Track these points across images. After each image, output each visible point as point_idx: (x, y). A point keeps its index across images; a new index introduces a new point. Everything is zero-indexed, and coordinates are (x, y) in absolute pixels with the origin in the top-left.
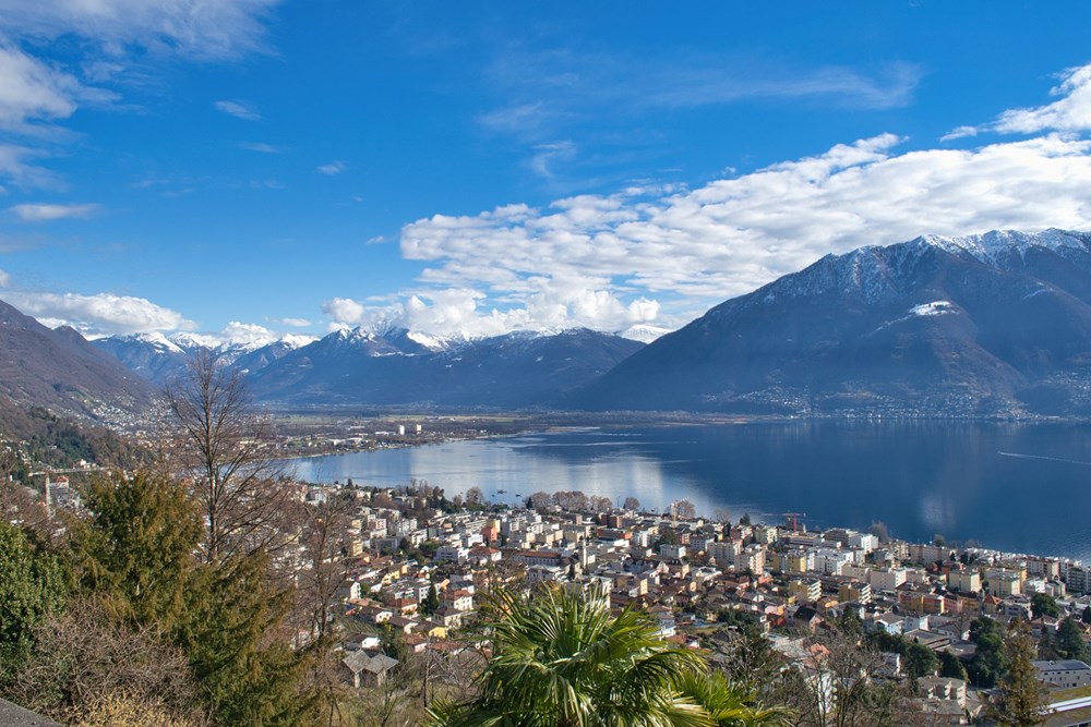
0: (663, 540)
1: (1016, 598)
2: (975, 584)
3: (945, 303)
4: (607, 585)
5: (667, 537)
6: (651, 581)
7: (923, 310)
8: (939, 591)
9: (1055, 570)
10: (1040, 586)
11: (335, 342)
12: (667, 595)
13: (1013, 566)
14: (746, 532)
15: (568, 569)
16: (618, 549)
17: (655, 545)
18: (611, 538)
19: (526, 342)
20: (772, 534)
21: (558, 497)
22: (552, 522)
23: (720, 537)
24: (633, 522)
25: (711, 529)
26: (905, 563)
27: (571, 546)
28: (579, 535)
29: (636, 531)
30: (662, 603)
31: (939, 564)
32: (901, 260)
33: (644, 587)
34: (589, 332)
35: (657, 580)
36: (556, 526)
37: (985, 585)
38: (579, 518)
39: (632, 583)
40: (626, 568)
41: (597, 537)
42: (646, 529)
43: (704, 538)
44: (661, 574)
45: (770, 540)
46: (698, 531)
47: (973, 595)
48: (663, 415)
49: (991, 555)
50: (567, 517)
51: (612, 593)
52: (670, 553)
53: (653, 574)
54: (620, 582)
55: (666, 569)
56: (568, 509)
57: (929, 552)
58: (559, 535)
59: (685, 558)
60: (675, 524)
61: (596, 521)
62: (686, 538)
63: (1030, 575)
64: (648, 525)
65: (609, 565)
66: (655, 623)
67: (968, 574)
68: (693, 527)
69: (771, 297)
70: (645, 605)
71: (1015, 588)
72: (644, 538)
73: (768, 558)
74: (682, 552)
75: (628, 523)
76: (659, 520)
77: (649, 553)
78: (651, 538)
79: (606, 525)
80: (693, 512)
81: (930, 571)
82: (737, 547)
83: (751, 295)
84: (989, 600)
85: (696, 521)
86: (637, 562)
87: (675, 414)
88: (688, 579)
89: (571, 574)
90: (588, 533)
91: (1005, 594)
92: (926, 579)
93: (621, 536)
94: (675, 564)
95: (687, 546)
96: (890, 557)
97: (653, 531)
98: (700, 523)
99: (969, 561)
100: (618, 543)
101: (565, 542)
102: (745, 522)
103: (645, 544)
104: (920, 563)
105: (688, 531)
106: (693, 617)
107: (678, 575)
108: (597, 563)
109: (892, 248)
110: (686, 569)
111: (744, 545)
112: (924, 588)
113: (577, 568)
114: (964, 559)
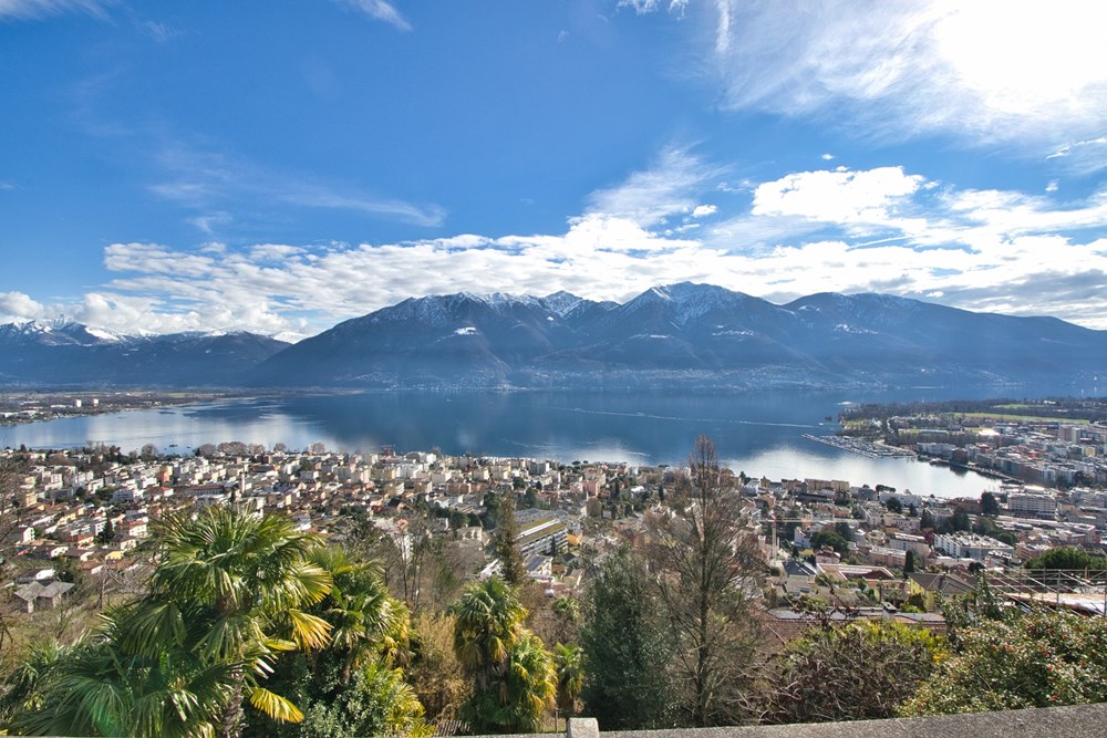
0: (301, 469)
1: (505, 481)
2: (486, 476)
3: (473, 329)
4: (261, 503)
5: (306, 466)
6: (294, 496)
7: (462, 332)
8: (468, 481)
9: (524, 464)
10: (517, 473)
11: (8, 332)
12: (306, 503)
13: (505, 464)
14: (359, 459)
15: (230, 495)
16: (269, 477)
17: (296, 472)
18: (264, 470)
19: (197, 339)
20: (375, 458)
21: (222, 447)
22: (217, 463)
23: (342, 463)
24: (281, 458)
25: (336, 459)
26: (451, 468)
27: (233, 479)
28: (239, 471)
29: (283, 464)
30: (301, 508)
31: (468, 466)
32: (451, 304)
33: (288, 500)
34: (249, 334)
35: (298, 495)
36: (221, 466)
37: (491, 475)
38: (239, 460)
39: (279, 498)
40: (275, 489)
41: (252, 471)
42: (290, 462)
43: (332, 464)
44: (301, 491)
45: (374, 462)
46: (327, 461)
47: (485, 481)
48: (303, 389)
49: (494, 460)
50: (230, 460)
51: (265, 507)
52: (307, 476)
53: (295, 491)
54: (271, 499)
55: (305, 486)
56: (234, 453)
57: (463, 460)
58: (223, 473)
59: (318, 479)
60: (312, 457)
61: (253, 460)
62: (319, 466)
63: (512, 468)
64: (292, 459)
65: (263, 489)
66: (296, 521)
67: (483, 470)
68: (324, 458)
69: (376, 319)
70: (289, 512)
71: (505, 476)
72: (289, 468)
73: (372, 473)
74: (316, 475)
75: (276, 460)
76: (300, 456)
77: (293, 478)
78: (294, 468)
79: (260, 462)
80: (323, 449)
81: (463, 471)
82: (353, 468)
83: (363, 317)
84: (493, 483)
85: (326, 454)
86: (284, 484)
87: (312, 389)
88: (320, 492)
89: (233, 498)
90: (246, 469)
91: (501, 479)
92: (461, 475)
93: (272, 469)
94: (311, 482)
95: (319, 470)
96: (442, 465)
97: (296, 463)
98: (329, 456)
99: (483, 463)
100: (269, 474)
101: (228, 477)
102: (357, 453)
103: (289, 472)
104: (458, 467)
105: (320, 461)
106: (323, 515)
107: (313, 489)
108: (253, 488)
109: (446, 297)
110: (318, 485)
111: (357, 466)
112: (460, 480)
113: (238, 494)
114: (480, 463)
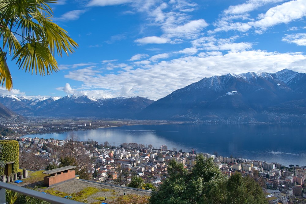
0: (158, 156)
1: (250, 172)
2: (240, 168)
3: (236, 92)
6: (155, 168)
7: (230, 93)
8: (230, 170)
9: (260, 164)
10: (256, 168)
11: (66, 99)
12: (159, 171)
13: (250, 163)
14: (181, 154)
15: (132, 165)
16: (146, 159)
17: (156, 158)
18: (144, 156)
19: (121, 100)
20: (188, 155)
21: (130, 144)
22: (128, 151)
23: (174, 155)
24: (150, 151)
25: (172, 153)
26: (222, 163)
27: (133, 158)
28: (135, 155)
29: (151, 154)
30: (157, 174)
31: (231, 162)
32: (224, 80)
33: (153, 169)
34: (139, 97)
35: (157, 167)
36: (129, 153)
37: (242, 168)
38: (136, 150)
39: (150, 168)
40: (148, 164)
41: (141, 156)
42: (154, 153)
43: (169, 156)
44: (158, 166)
45: (187, 156)
46: (168, 154)
47: (239, 171)
48: (159, 121)
49: (244, 160)
50: (132, 150)
51: (144, 171)
52: (160, 160)
53: (156, 166)
54: (146, 168)
55: (159, 164)
56: (133, 148)
57: (229, 159)
58: (130, 155)
59: (164, 161)
60: (162, 152)
61: (140, 151)
62: (165, 156)
63: (254, 165)
64: (154, 152)
65: (144, 163)
66: (155, 179)
67: (238, 165)
68: (167, 153)
69: (189, 89)
70: (153, 174)
71: (250, 169)
72: (153, 156)
73: (186, 161)
74: (163, 160)
75: (149, 152)
76: (157, 151)
77: (155, 160)
78: (155, 156)
79: (143, 151)
80: (167, 148)
81: (229, 164)
82: (178, 158)
83: (184, 88)
84: (243, 172)
85: (167, 151)
86: (151, 162)
87: (162, 121)
88: (165, 167)
89: (133, 166)
90: (138, 154)
91: (247, 170)
92: (227, 167)
93: (147, 155)
94: (161, 163)
95: (165, 158)
96: (218, 161)
97: (156, 154)
98: (169, 152)
99: (239, 162)
100: (146, 157)
101: (132, 157)
102: (181, 151)
103: (153, 158)
104: (226, 162)
105: (165, 154)
106: (166, 177)
107: (162, 166)
108: (140, 163)
109: (222, 76)
110: (164, 164)
111: (180, 158)
112: (226, 169)
113: (135, 164)
114: (237, 161)
